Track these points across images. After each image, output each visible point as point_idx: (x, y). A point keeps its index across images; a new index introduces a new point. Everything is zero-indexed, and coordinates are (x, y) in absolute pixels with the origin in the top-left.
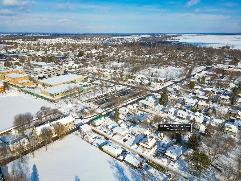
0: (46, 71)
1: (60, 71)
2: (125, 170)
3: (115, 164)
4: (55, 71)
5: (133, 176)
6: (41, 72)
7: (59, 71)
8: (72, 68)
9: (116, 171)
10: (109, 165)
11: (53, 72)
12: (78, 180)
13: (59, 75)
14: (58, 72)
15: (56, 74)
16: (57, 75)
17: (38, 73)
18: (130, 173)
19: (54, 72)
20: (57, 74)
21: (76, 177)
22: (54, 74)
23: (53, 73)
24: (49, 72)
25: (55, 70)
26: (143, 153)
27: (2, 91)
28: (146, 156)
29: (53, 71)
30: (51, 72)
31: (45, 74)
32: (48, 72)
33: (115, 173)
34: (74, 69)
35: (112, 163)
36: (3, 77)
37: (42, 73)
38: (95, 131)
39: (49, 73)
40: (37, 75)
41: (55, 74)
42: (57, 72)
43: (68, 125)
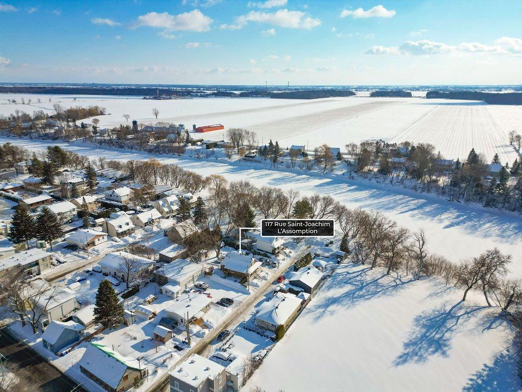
2: (329, 296)
3: (322, 310)
9: (339, 307)
10: (325, 319)
12: (401, 359)
18: (331, 290)
21: (398, 364)
33: (347, 306)
35: (318, 315)
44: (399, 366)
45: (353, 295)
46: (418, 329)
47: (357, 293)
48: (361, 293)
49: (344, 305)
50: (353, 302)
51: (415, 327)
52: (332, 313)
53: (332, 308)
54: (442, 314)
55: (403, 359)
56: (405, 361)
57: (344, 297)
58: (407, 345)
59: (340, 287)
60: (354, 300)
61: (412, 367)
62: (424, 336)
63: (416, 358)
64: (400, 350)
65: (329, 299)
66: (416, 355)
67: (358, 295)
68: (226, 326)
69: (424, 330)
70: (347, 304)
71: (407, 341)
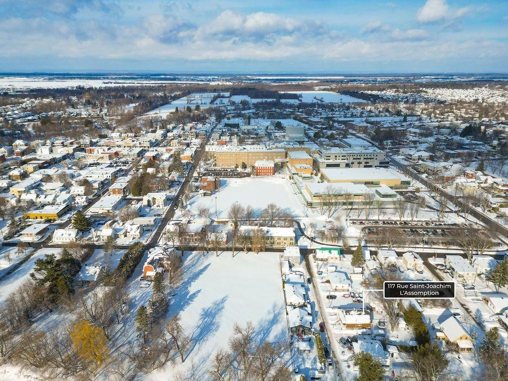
0: (345, 156)
1: (373, 158)
2: (279, 325)
3: (276, 312)
4: (362, 158)
5: (278, 336)
6: (336, 157)
7: (371, 159)
8: (413, 157)
9: (268, 318)
10: (270, 307)
11: (358, 159)
13: (371, 166)
14: (368, 160)
15: (363, 164)
16: (365, 167)
17: (330, 156)
18: (281, 331)
19: (360, 159)
20: (365, 165)
21: (226, 296)
22: (359, 163)
23: (358, 161)
24: (352, 158)
25: (363, 156)
26: (332, 326)
27: (270, 172)
28: (330, 331)
29: (358, 157)
30: (354, 159)
31: (342, 159)
32: (348, 157)
33: (263, 320)
34: (414, 160)
35: (276, 308)
36: (284, 154)
37: (338, 158)
38: (309, 264)
39: (351, 160)
40: (329, 159)
41: (361, 163)
42: (366, 160)
43: (282, 240)
44: (225, 295)
45: (264, 332)
46: (217, 321)
47: (262, 335)
48: (259, 337)
49: (265, 321)
50: (261, 326)
51: (219, 321)
52: (269, 313)
53: (271, 316)
54: (201, 339)
55: (223, 301)
56: (223, 299)
57: (269, 328)
58: (223, 308)
59: (277, 336)
60: (261, 328)
61: (219, 298)
62: (214, 317)
63: (218, 303)
64: (226, 304)
65: (277, 322)
66: (218, 304)
67: (261, 334)
68: (314, 286)
69: (214, 321)
70: (264, 323)
71: (223, 310)
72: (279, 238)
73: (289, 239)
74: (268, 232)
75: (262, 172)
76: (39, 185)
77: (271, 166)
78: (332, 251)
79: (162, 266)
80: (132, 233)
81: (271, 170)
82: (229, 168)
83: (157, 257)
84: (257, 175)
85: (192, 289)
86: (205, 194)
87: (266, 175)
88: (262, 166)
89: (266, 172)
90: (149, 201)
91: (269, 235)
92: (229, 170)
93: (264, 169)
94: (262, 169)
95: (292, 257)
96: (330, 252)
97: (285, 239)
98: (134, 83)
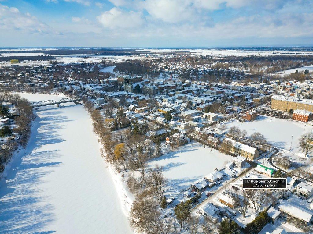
27: (305, 119)
38: (248, 171)
57: (186, 182)
58: (179, 166)
61: (183, 162)
62: (171, 167)
63: (180, 163)
64: (182, 165)
67: (180, 181)
68: (234, 180)
72: (245, 152)
73: (250, 154)
74: (239, 146)
75: (298, 118)
76: (175, 100)
77: (306, 115)
78: (268, 170)
79: (175, 141)
80: (182, 126)
81: (305, 117)
82: (278, 111)
83: (175, 137)
84: (293, 119)
85: (177, 155)
86: (240, 121)
87: (301, 120)
88: (299, 113)
89: (301, 119)
90: (206, 116)
91: (239, 148)
92: (278, 112)
93: (300, 116)
94: (298, 116)
95: (237, 162)
96: (266, 170)
97: (248, 153)
98: (294, 53)
